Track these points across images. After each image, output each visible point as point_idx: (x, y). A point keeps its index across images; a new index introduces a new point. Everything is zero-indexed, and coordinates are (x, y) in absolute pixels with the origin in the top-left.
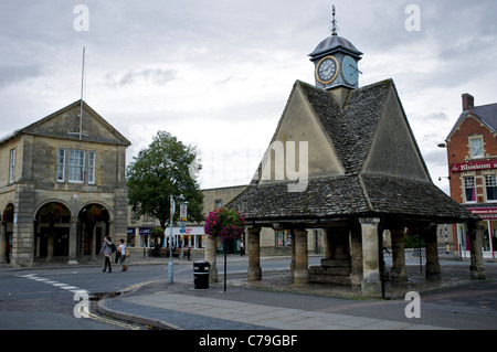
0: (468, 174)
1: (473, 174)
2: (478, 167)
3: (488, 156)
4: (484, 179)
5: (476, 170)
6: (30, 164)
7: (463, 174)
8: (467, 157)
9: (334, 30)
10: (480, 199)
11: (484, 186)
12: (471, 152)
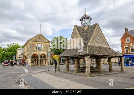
1: (127, 46)
3: (131, 42)
6: (30, 47)
8: (126, 43)
10: (130, 52)
11: (130, 49)
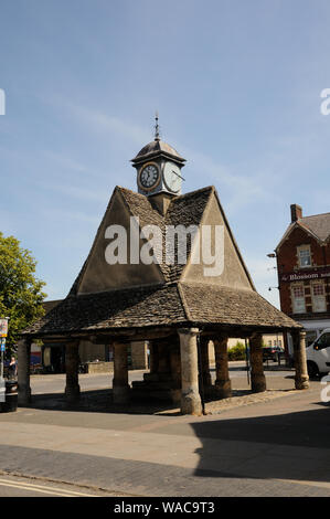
0: (297, 284)
1: (301, 283)
2: (306, 277)
3: (315, 266)
4: (312, 289)
5: (304, 280)
7: (292, 284)
8: (295, 268)
9: (157, 135)
10: (309, 308)
11: (312, 295)
12: (299, 262)
